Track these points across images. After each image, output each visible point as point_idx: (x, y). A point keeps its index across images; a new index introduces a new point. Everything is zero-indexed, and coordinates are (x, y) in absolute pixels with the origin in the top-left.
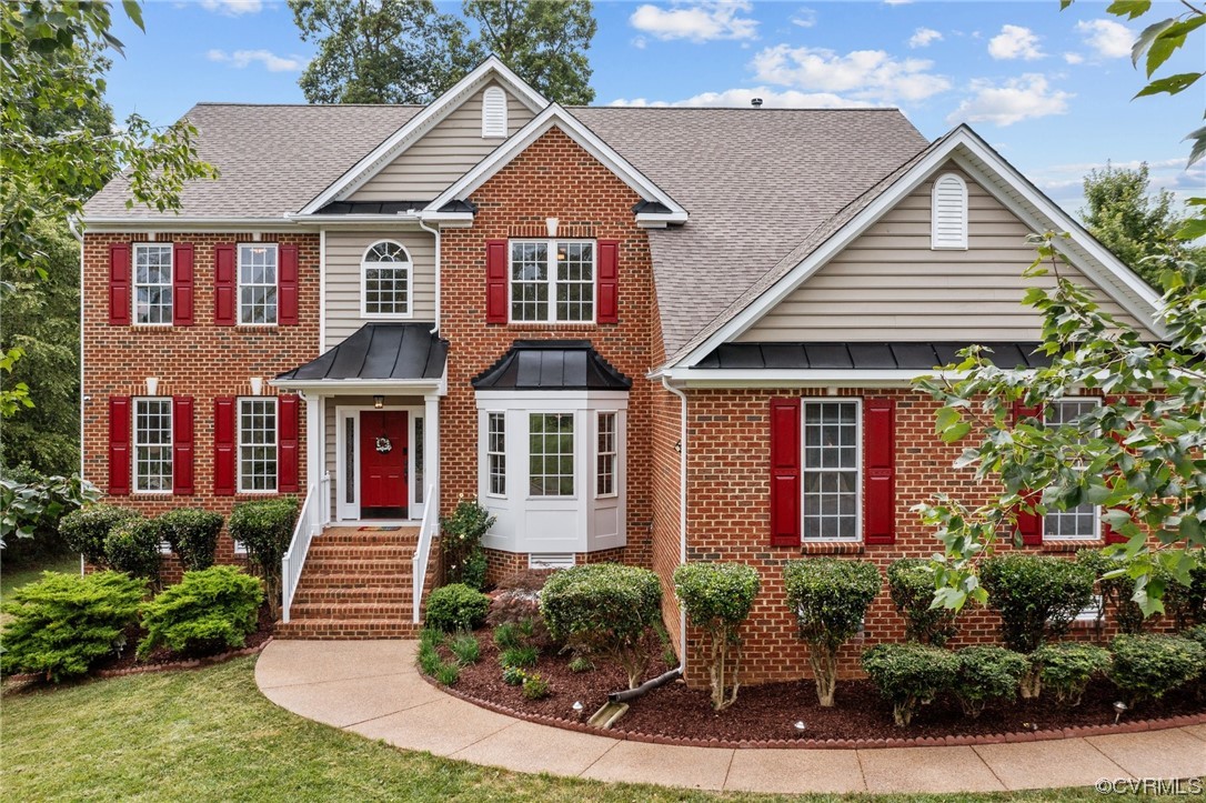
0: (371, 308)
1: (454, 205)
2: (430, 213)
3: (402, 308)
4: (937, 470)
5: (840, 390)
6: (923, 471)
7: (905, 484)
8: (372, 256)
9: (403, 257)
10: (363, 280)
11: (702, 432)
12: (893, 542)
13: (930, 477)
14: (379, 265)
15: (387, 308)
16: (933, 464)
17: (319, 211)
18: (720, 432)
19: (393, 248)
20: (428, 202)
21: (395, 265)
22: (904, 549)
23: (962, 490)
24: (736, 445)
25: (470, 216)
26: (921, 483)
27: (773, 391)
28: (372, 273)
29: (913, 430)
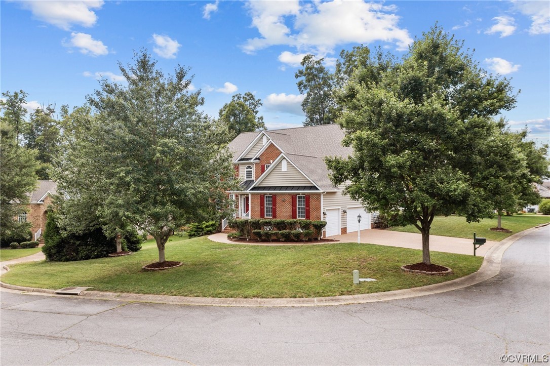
0: (247, 178)
1: (256, 159)
3: (251, 178)
5: (269, 194)
7: (278, 209)
8: (247, 168)
9: (251, 168)
10: (246, 172)
11: (252, 200)
12: (276, 217)
13: (281, 208)
14: (248, 170)
15: (249, 178)
16: (281, 205)
18: (254, 200)
19: (250, 167)
20: (252, 158)
21: (250, 170)
22: (278, 218)
23: (285, 210)
24: (256, 202)
25: (259, 161)
27: (261, 194)
28: (247, 171)
29: (279, 200)
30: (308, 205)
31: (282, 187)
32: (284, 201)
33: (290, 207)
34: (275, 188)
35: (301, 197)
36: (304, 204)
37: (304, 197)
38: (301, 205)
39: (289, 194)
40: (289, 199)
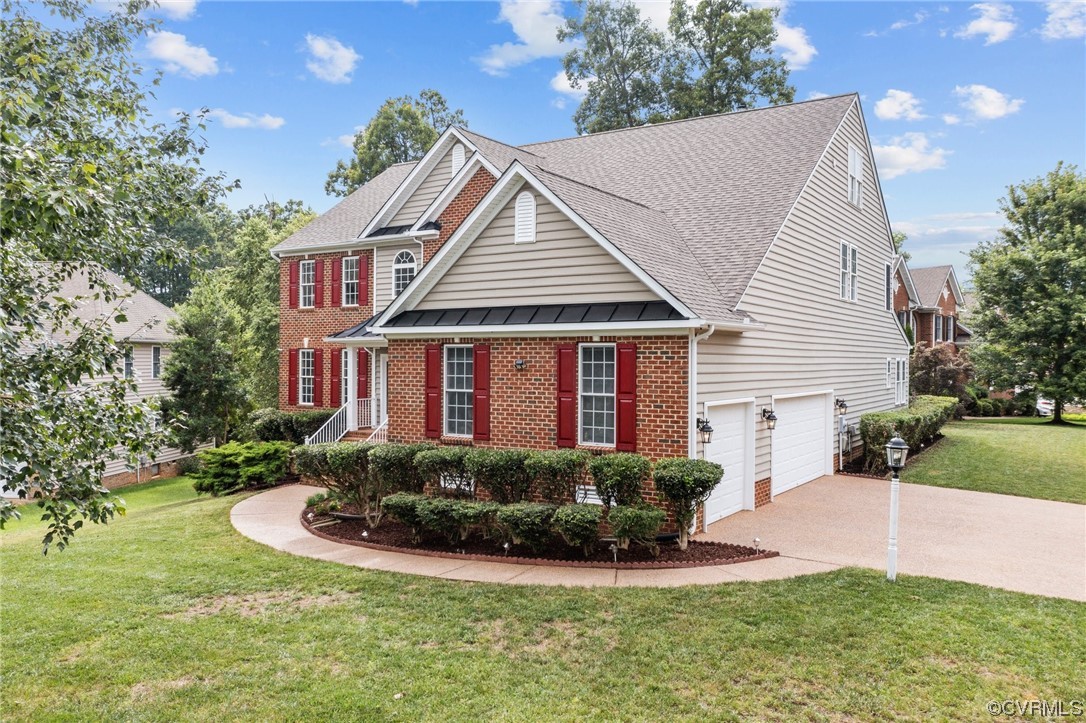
1: (427, 226)
2: (413, 232)
4: (513, 393)
5: (461, 339)
6: (506, 393)
7: (496, 401)
8: (398, 261)
9: (412, 260)
10: (393, 275)
11: (394, 365)
12: (489, 439)
13: (509, 397)
14: (401, 266)
16: (511, 388)
17: (370, 236)
18: (402, 365)
19: (407, 254)
20: (412, 226)
21: (408, 266)
22: (495, 444)
23: (528, 406)
24: (410, 373)
25: (438, 232)
26: (505, 401)
27: (426, 340)
28: (398, 271)
29: (500, 365)
30: (627, 384)
31: (514, 309)
32: (521, 369)
33: (550, 396)
34: (485, 315)
35: (599, 351)
36: (609, 384)
37: (610, 351)
38: (598, 388)
39: (544, 340)
40: (547, 361)
